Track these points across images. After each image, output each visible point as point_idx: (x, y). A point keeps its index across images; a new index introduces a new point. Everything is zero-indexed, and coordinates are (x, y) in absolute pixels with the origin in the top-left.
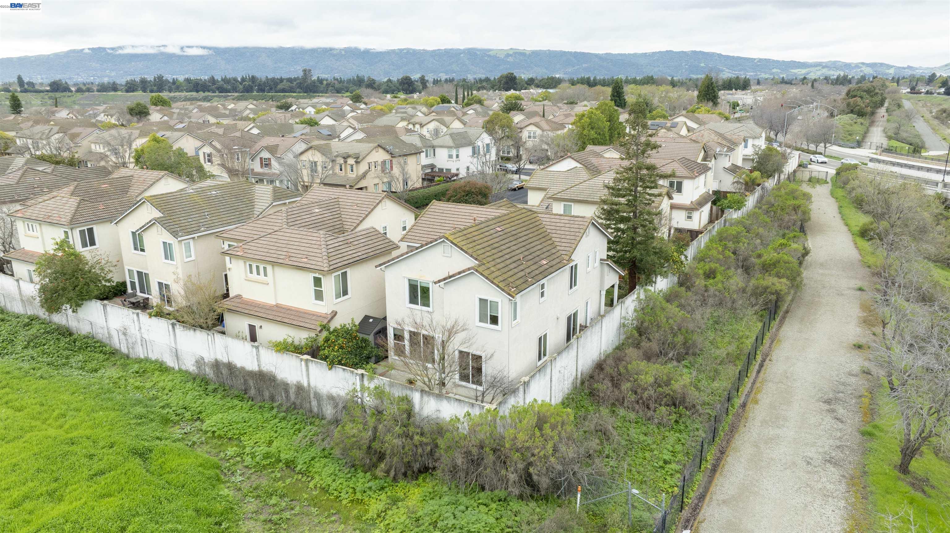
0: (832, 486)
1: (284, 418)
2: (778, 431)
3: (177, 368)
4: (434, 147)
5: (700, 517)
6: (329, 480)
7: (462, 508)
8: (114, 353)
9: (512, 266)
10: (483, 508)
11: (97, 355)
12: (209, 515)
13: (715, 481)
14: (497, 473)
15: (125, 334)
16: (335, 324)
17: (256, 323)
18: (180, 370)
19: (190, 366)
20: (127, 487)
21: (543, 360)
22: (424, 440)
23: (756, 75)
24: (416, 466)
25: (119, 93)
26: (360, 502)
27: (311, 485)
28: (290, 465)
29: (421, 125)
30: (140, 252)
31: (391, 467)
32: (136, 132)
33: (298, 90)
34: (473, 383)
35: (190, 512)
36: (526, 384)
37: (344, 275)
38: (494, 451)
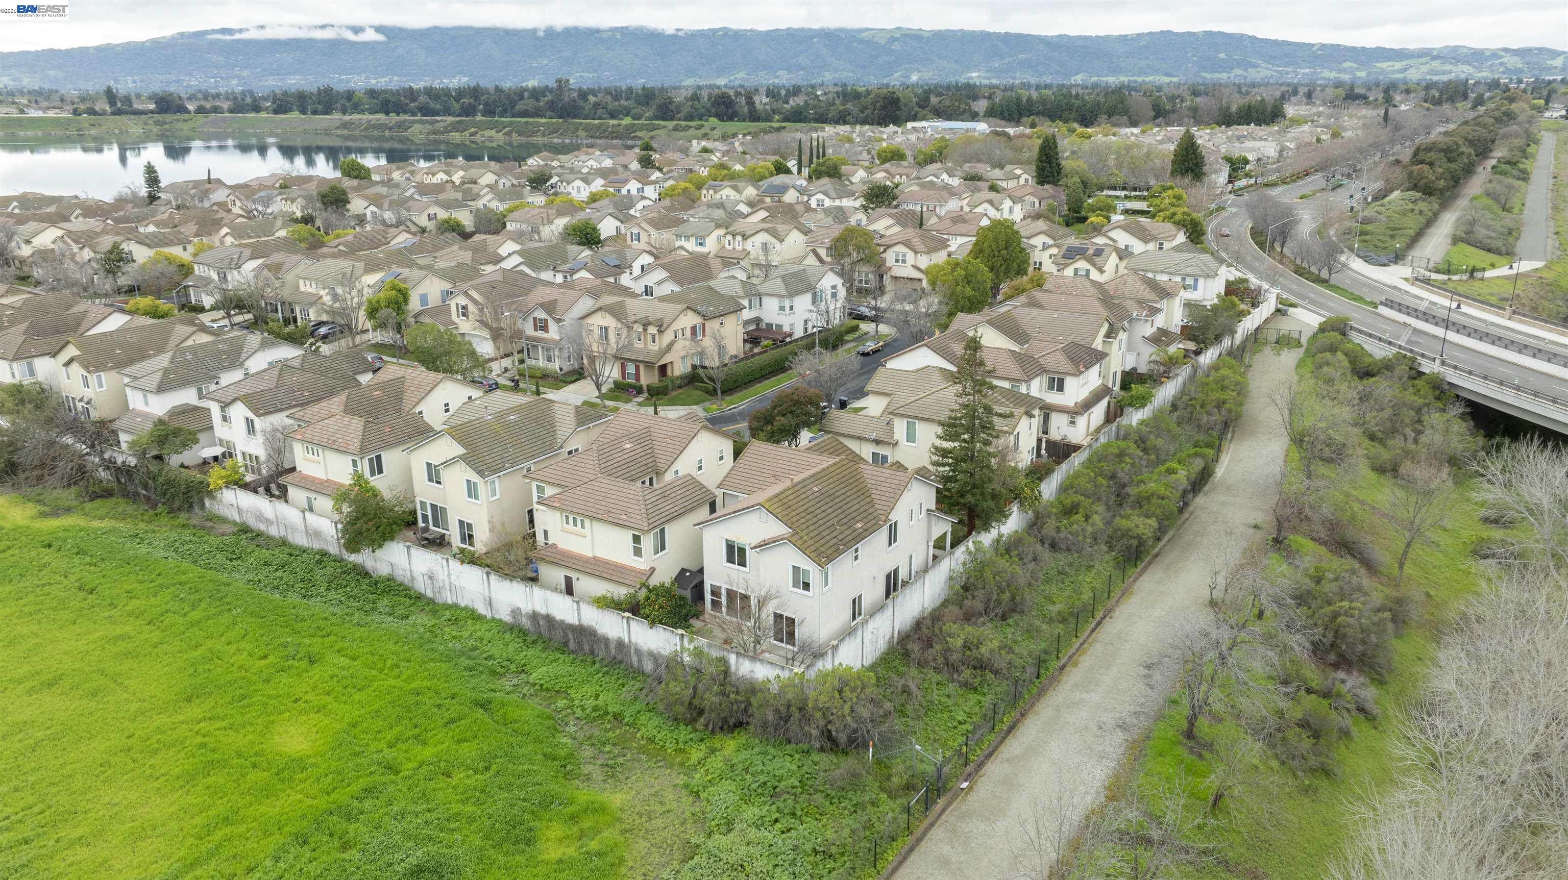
0: (1112, 749)
1: (607, 673)
2: (1085, 696)
3: (489, 616)
4: (760, 296)
5: (982, 772)
6: (655, 732)
7: (770, 757)
8: (419, 597)
9: (825, 533)
10: (788, 758)
11: (403, 600)
12: (555, 759)
13: (1007, 741)
14: (802, 729)
15: (431, 578)
16: (654, 581)
17: (573, 575)
18: (493, 619)
19: (504, 615)
20: (480, 734)
21: (858, 619)
22: (739, 698)
23: (1315, 73)
24: (732, 721)
25: (263, 115)
26: (683, 751)
27: (638, 735)
28: (617, 717)
29: (743, 236)
30: (435, 484)
31: (709, 721)
32: (360, 265)
33: (548, 113)
34: (788, 643)
35: (540, 757)
36: (835, 648)
37: (662, 531)
38: (801, 709)
